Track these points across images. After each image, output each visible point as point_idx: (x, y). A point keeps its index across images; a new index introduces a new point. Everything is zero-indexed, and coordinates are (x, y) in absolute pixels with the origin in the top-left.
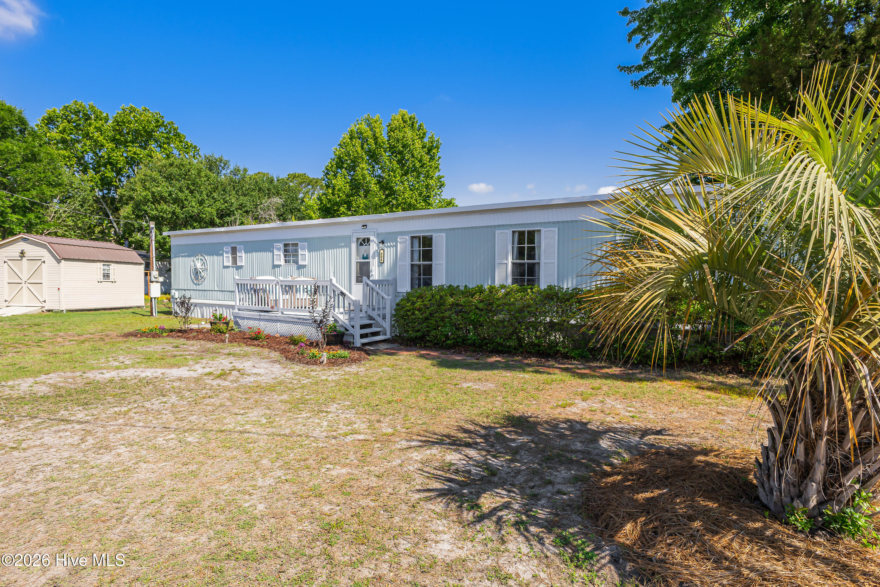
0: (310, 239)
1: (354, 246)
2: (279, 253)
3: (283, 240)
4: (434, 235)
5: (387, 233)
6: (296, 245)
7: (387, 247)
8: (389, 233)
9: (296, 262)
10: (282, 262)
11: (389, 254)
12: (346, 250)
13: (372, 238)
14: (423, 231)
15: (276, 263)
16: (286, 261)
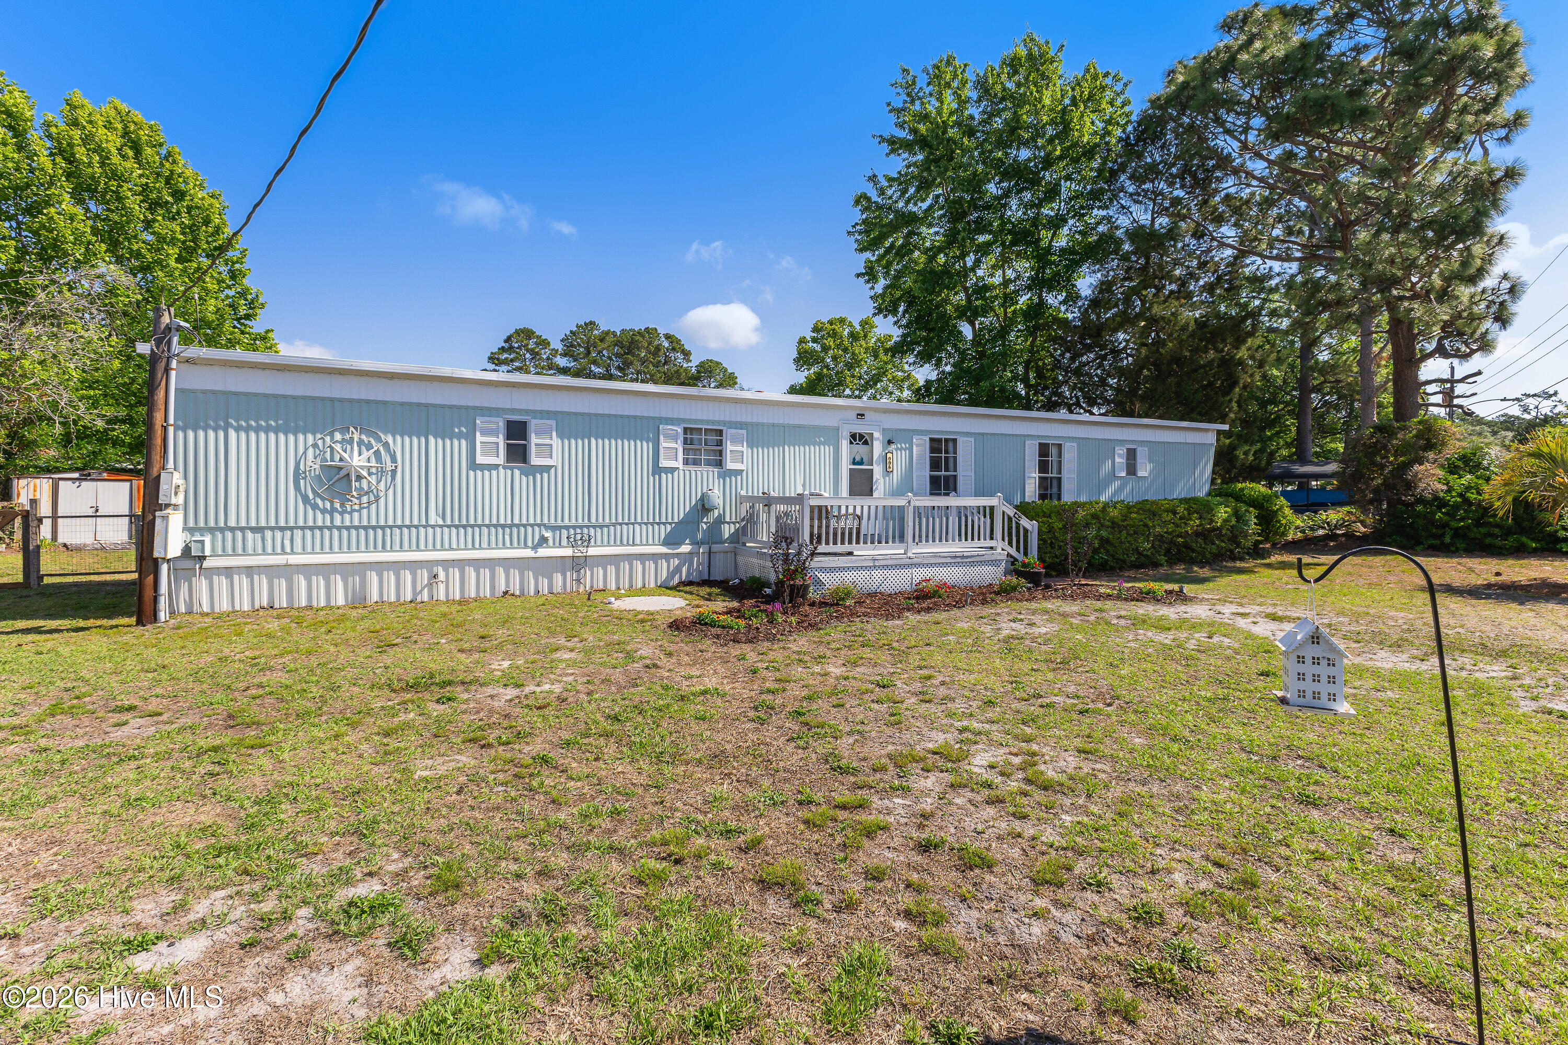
0: (752, 424)
1: (845, 444)
2: (674, 445)
3: (684, 420)
4: (961, 441)
5: (897, 430)
6: (720, 432)
7: (897, 449)
8: (900, 430)
9: (719, 464)
10: (679, 464)
11: (899, 460)
12: (828, 451)
13: (876, 435)
14: (947, 432)
15: (664, 463)
16: (686, 462)
